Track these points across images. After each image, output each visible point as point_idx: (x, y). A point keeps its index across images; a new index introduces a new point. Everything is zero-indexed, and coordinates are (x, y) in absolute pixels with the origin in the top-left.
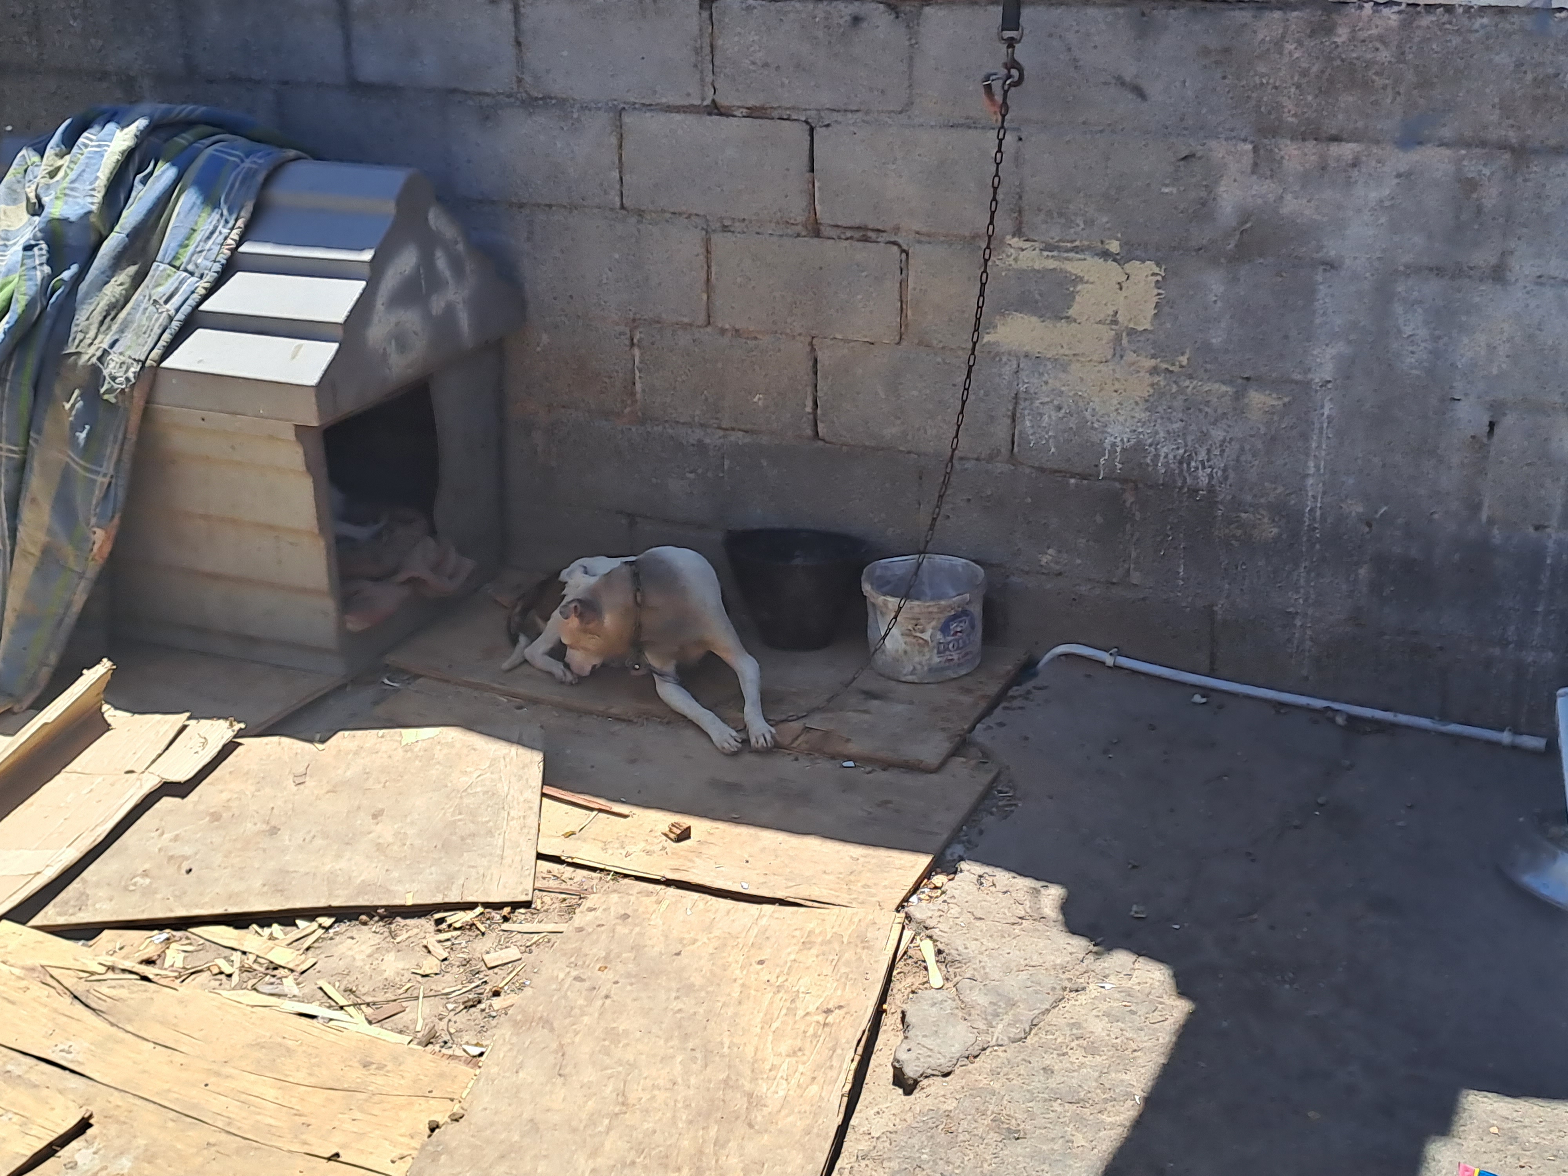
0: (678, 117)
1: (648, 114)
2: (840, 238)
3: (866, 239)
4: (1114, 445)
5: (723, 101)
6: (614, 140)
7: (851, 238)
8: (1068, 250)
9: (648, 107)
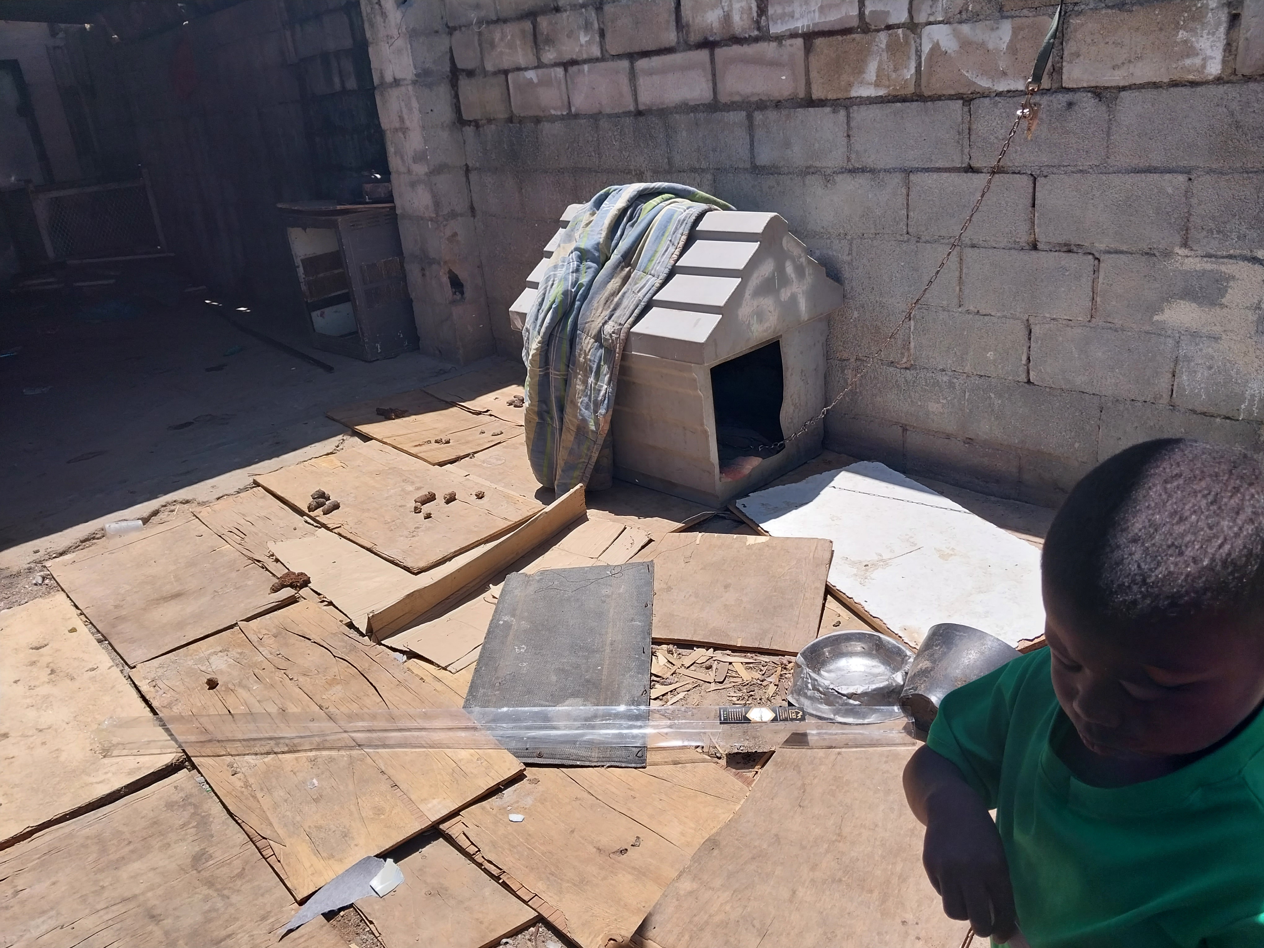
0: (945, 175)
1: (927, 174)
2: (1051, 251)
3: (1070, 251)
4: (1253, 396)
5: (975, 164)
6: (904, 191)
7: (1060, 251)
8: (1223, 257)
9: (927, 170)
